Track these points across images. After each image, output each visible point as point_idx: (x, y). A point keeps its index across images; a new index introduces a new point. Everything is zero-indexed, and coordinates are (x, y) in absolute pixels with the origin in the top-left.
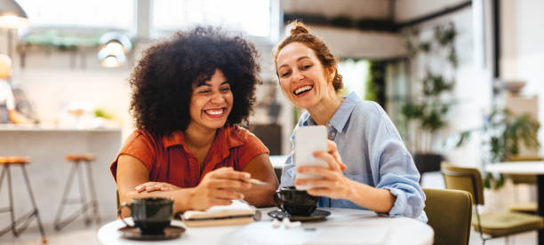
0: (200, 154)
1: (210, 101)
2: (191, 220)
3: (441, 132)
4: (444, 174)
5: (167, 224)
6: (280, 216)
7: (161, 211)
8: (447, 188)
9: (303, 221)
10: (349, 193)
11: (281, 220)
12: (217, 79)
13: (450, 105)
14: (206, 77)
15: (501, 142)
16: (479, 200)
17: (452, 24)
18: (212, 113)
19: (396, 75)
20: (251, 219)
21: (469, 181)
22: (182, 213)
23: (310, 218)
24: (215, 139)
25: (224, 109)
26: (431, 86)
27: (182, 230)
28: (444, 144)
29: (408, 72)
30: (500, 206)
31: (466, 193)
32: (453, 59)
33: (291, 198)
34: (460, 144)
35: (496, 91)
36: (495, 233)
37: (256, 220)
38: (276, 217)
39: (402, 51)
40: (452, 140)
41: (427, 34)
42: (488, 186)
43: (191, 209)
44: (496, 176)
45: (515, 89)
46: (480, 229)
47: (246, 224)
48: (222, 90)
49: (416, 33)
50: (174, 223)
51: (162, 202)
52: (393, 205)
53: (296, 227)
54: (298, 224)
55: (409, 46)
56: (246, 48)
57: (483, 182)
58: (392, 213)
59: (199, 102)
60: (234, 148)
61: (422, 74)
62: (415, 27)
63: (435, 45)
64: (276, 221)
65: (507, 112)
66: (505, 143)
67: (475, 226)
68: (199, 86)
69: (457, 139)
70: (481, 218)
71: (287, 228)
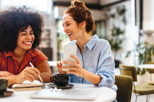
0: (20, 60)
1: (26, 38)
2: (16, 88)
3: (119, 51)
4: (120, 69)
5: (5, 90)
6: (53, 86)
7: (2, 85)
8: (122, 75)
9: (62, 89)
10: (84, 74)
11: (53, 88)
12: (29, 30)
13: (123, 40)
14: (25, 28)
15: (144, 56)
16: (135, 80)
17: (124, 6)
18: (26, 43)
19: (100, 27)
20: (41, 88)
21: (131, 72)
22: (12, 85)
23: (65, 87)
24: (25, 54)
25: (31, 42)
26: (115, 32)
27: (12, 92)
28: (120, 56)
29: (106, 26)
30: (143, 82)
31: (130, 77)
32: (124, 21)
33: (57, 79)
34: (127, 56)
35: (140, 35)
36: (142, 93)
37: (43, 88)
38: (51, 87)
39: (103, 18)
40: (124, 55)
41: (113, 10)
42: (139, 74)
43: (16, 83)
44: (142, 70)
45: (149, 34)
46: (135, 92)
47: (39, 89)
48: (31, 34)
49: (109, 10)
50: (8, 90)
51: (3, 81)
52: (100, 82)
53: (60, 91)
54: (61, 90)
55: (106, 15)
56: (40, 17)
57: (137, 72)
58: (100, 85)
59: (22, 38)
60: (33, 57)
61: (111, 27)
62: (108, 8)
63: (117, 15)
64: (51, 89)
65: (146, 43)
66: (145, 56)
67: (133, 90)
68: (22, 32)
69: (126, 54)
70: (136, 87)
71: (56, 91)
